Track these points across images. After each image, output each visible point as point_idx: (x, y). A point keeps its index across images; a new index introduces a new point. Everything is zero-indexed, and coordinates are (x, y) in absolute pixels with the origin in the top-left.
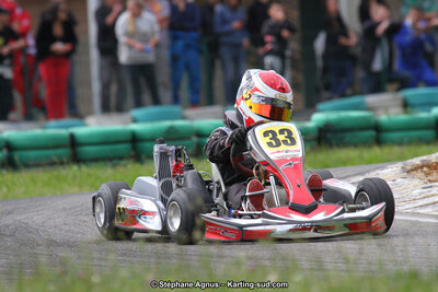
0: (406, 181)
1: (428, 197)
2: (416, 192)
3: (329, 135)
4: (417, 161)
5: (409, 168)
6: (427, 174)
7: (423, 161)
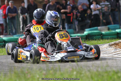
0: (110, 48)
1: (116, 52)
2: (113, 51)
3: (89, 37)
4: (113, 43)
5: (111, 45)
6: (115, 46)
7: (114, 43)
